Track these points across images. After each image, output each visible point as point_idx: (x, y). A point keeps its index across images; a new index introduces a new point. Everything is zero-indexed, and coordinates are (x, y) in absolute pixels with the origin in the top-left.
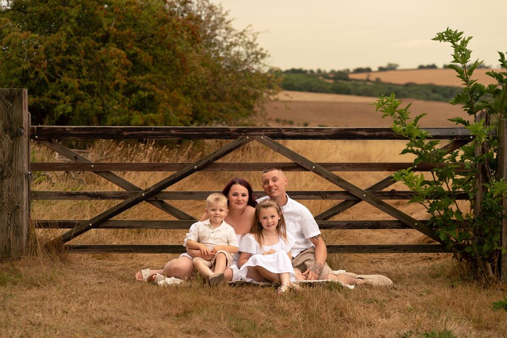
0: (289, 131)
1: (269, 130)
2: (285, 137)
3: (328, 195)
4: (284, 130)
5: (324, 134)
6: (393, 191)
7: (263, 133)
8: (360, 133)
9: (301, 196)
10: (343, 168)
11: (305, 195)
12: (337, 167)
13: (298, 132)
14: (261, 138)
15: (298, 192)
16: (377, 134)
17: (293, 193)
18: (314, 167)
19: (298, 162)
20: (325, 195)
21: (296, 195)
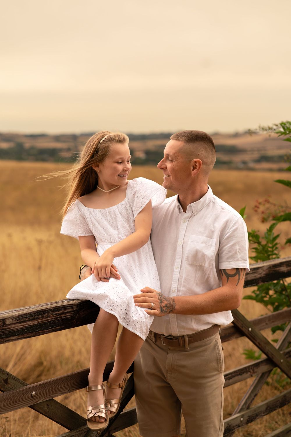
3: (255, 369)
10: (266, 324)
11: (239, 374)
12: (262, 325)
17: (230, 376)
18: (250, 329)
19: (239, 325)
20: (253, 370)
21: (233, 379)
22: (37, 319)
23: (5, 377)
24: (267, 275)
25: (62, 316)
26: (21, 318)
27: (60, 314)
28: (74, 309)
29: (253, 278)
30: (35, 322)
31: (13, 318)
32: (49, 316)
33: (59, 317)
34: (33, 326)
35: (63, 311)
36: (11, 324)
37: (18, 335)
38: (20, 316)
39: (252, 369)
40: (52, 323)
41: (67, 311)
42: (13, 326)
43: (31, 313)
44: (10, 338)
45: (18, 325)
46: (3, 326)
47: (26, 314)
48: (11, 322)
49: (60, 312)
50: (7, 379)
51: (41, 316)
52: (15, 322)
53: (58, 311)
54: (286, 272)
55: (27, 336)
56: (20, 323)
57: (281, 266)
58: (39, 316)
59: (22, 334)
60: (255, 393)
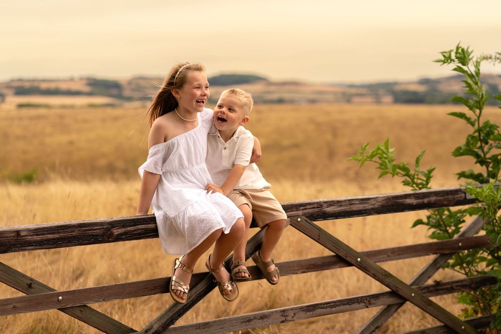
0: (331, 205)
1: (308, 207)
2: (325, 216)
3: (373, 301)
4: (325, 205)
5: (371, 207)
6: (438, 283)
7: (300, 213)
8: (409, 201)
9: (342, 307)
10: (388, 256)
11: (347, 304)
12: (381, 257)
13: (341, 206)
14: (297, 221)
15: (339, 301)
16: (426, 200)
17: (333, 304)
18: (359, 259)
19: (341, 254)
20: (369, 301)
21: (337, 307)
22: (58, 233)
23: (29, 282)
24: (383, 206)
25: (89, 232)
26: (38, 231)
27: (86, 230)
28: (105, 227)
29: (362, 208)
30: (56, 236)
31: (28, 230)
32: (73, 231)
33: (85, 233)
34: (54, 239)
35: (90, 228)
36: (27, 236)
37: (36, 245)
38: (36, 229)
39: (366, 300)
40: (77, 238)
41: (95, 228)
42: (30, 237)
43: (50, 227)
44: (26, 248)
45: (35, 237)
46: (18, 237)
47: (45, 228)
48: (27, 234)
49: (86, 228)
50: (31, 284)
51: (63, 231)
52: (31, 234)
53: (85, 227)
54: (414, 204)
55: (47, 247)
56: (37, 235)
57: (406, 198)
58: (60, 231)
59: (41, 245)
60: (376, 325)
